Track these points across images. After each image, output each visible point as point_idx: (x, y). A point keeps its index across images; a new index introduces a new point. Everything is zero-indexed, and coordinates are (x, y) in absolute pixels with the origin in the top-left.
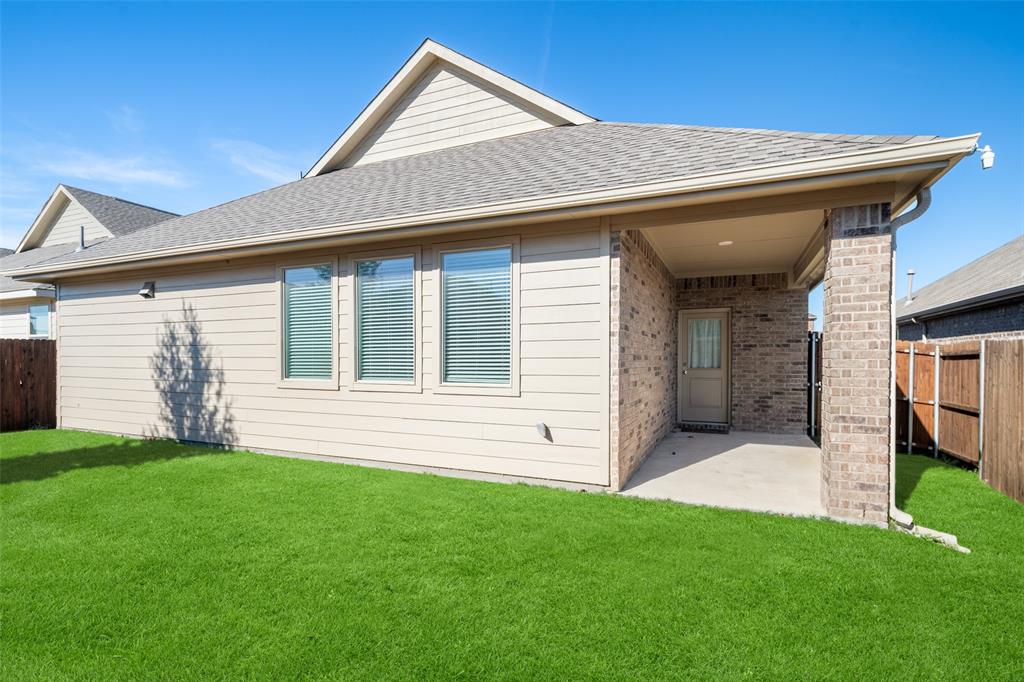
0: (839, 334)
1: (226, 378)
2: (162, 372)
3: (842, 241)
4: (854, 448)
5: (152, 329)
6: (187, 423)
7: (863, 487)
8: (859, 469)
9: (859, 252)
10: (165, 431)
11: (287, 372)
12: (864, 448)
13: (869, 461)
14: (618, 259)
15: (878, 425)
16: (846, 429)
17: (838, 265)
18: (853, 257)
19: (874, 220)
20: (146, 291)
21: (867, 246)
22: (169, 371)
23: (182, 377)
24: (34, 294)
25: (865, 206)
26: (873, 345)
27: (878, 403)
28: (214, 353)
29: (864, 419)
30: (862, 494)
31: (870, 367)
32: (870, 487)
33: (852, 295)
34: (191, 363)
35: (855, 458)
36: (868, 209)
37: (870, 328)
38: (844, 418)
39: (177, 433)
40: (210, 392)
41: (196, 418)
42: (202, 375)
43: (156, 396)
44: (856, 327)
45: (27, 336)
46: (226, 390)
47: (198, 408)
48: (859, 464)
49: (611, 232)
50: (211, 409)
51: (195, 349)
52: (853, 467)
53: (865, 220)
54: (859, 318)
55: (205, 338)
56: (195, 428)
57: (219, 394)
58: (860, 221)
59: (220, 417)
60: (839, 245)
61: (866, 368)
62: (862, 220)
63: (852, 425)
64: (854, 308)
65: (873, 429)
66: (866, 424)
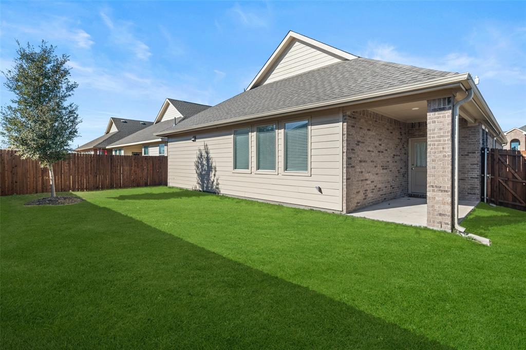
0: (431, 151)
1: (217, 170)
2: (198, 167)
3: (431, 114)
4: (437, 198)
5: (195, 152)
6: (205, 185)
7: (440, 215)
8: (439, 207)
9: (438, 118)
10: (198, 188)
11: (235, 167)
12: (441, 199)
13: (443, 204)
14: (346, 123)
15: (446, 189)
16: (433, 191)
17: (430, 123)
18: (436, 120)
19: (444, 104)
20: (193, 139)
21: (442, 115)
22: (200, 167)
23: (204, 169)
24: (160, 140)
25: (440, 99)
26: (445, 156)
27: (446, 180)
28: (213, 160)
29: (441, 187)
30: (440, 217)
31: (443, 165)
32: (444, 215)
33: (436, 135)
34: (206, 164)
35: (437, 202)
36: (442, 100)
37: (443, 149)
38: (432, 186)
39: (202, 188)
40: (212, 174)
41: (208, 183)
42: (210, 168)
43: (196, 175)
44: (437, 148)
45: (158, 155)
46: (217, 173)
47: (208, 179)
48: (439, 205)
49: (343, 113)
50: (212, 180)
51: (208, 159)
52: (436, 206)
53: (441, 105)
54: (438, 145)
55: (211, 155)
56: (207, 187)
57: (215, 175)
58: (438, 105)
59: (215, 183)
60: (430, 115)
61: (442, 166)
62: (439, 104)
63: (436, 189)
64: (437, 141)
65: (445, 191)
66: (442, 189)
